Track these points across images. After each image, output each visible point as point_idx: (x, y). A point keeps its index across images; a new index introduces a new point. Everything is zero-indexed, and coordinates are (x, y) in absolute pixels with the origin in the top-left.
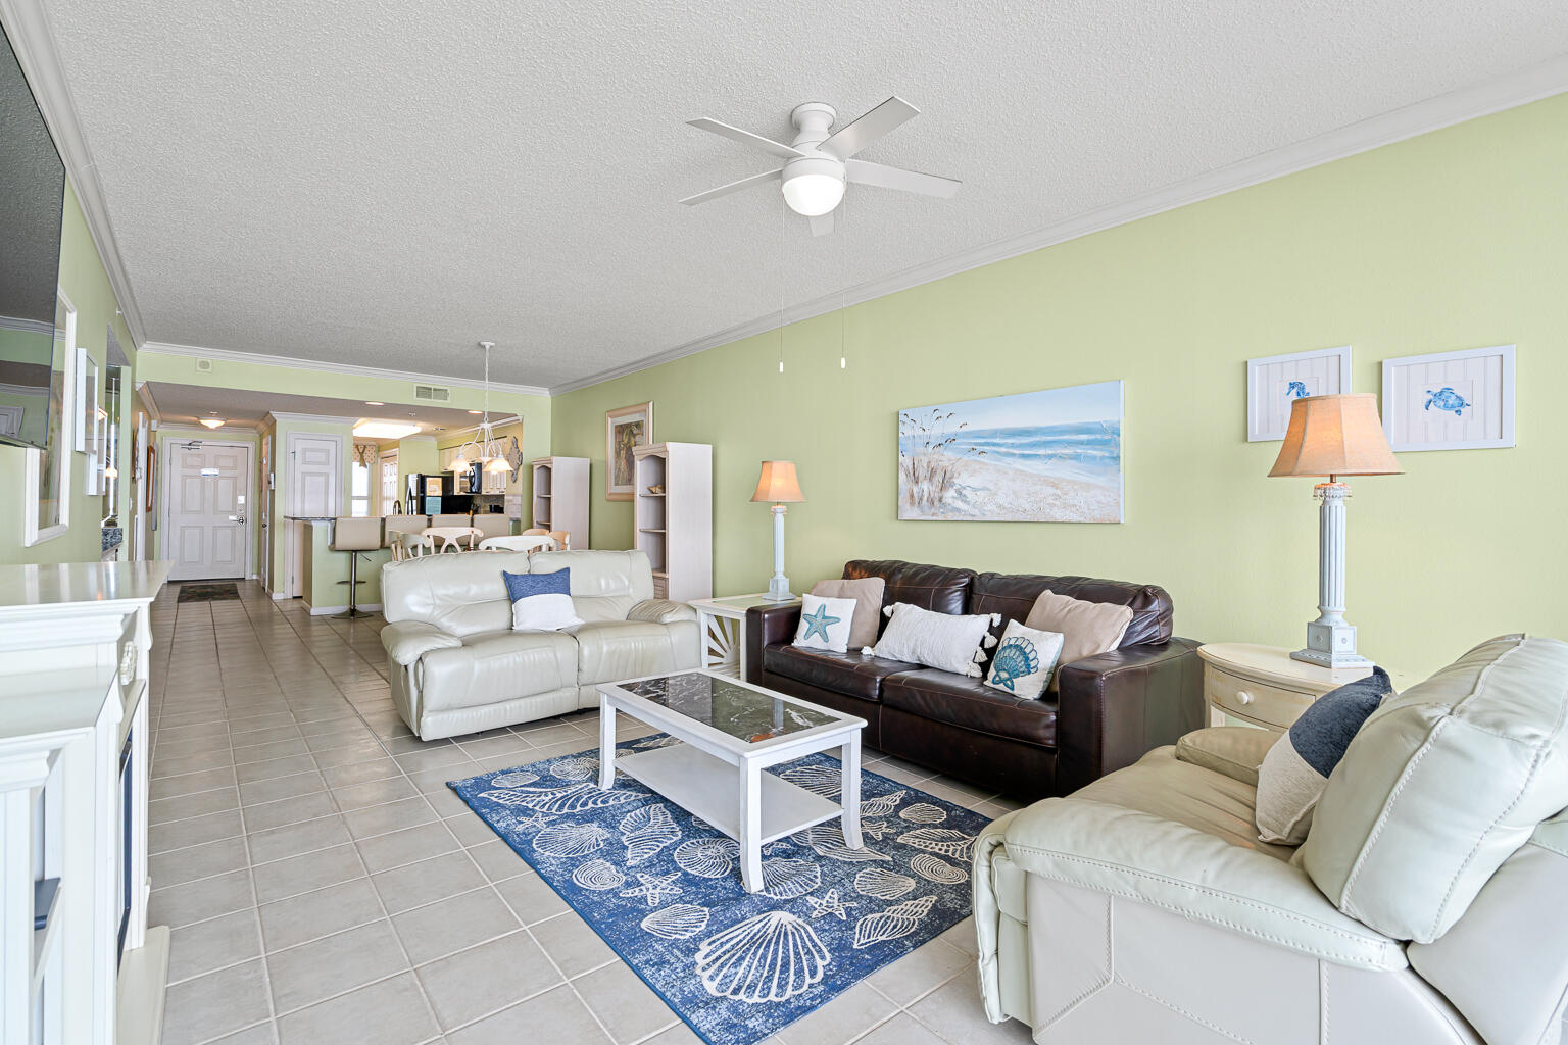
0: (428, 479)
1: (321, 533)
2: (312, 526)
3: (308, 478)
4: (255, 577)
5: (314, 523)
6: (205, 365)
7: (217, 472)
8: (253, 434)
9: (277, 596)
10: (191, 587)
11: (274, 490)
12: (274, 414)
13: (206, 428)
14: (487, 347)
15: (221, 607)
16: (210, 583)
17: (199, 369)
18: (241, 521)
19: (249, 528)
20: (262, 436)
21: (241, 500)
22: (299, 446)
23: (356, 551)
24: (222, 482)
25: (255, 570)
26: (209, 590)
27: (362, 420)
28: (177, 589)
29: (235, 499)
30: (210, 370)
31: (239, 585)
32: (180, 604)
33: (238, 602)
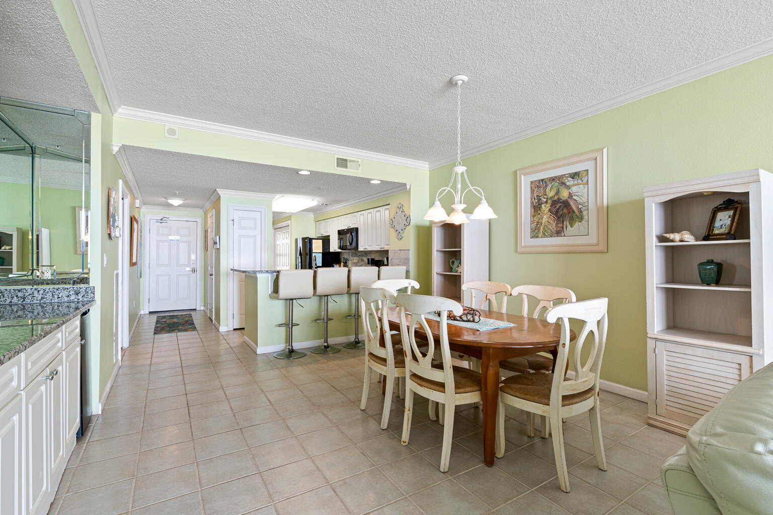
0: (313, 240)
1: (264, 284)
2: (256, 278)
3: (242, 239)
4: (202, 308)
5: (259, 275)
6: (172, 132)
7: (178, 238)
8: (200, 212)
9: (223, 329)
10: (164, 317)
11: (219, 249)
12: (220, 191)
13: (171, 206)
14: (460, 82)
15: (184, 337)
16: (175, 314)
17: (167, 135)
18: (194, 271)
19: (198, 276)
20: (206, 213)
21: (193, 257)
22: (236, 215)
23: (292, 299)
24: (181, 245)
25: (203, 304)
26: (175, 320)
27: (278, 196)
28: (154, 318)
29: (189, 256)
30: (176, 137)
31: (193, 313)
32: (156, 336)
33: (195, 333)
